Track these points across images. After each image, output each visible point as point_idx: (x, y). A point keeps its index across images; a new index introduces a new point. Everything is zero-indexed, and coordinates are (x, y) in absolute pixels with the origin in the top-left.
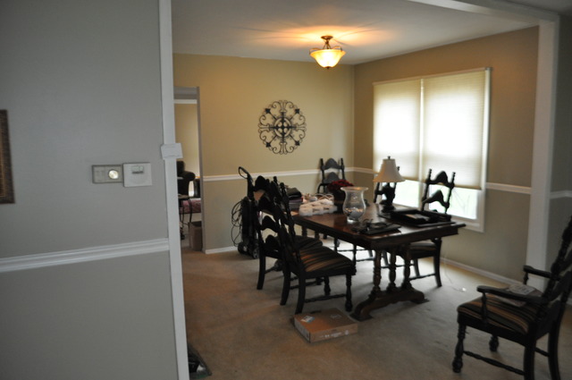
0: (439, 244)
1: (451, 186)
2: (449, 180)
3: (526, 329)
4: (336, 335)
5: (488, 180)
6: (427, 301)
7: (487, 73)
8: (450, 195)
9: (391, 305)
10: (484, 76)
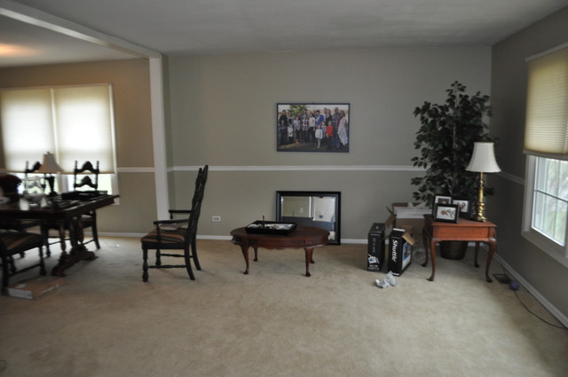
0: (94, 216)
1: (97, 172)
2: (95, 167)
3: (183, 239)
4: (50, 289)
5: (118, 166)
6: (97, 257)
7: (110, 87)
8: (97, 179)
9: (76, 264)
10: (108, 89)
